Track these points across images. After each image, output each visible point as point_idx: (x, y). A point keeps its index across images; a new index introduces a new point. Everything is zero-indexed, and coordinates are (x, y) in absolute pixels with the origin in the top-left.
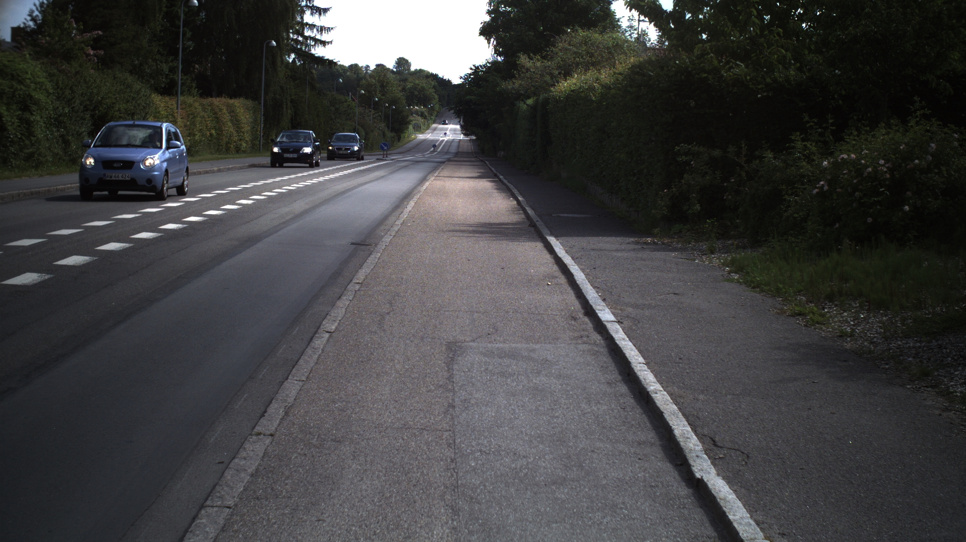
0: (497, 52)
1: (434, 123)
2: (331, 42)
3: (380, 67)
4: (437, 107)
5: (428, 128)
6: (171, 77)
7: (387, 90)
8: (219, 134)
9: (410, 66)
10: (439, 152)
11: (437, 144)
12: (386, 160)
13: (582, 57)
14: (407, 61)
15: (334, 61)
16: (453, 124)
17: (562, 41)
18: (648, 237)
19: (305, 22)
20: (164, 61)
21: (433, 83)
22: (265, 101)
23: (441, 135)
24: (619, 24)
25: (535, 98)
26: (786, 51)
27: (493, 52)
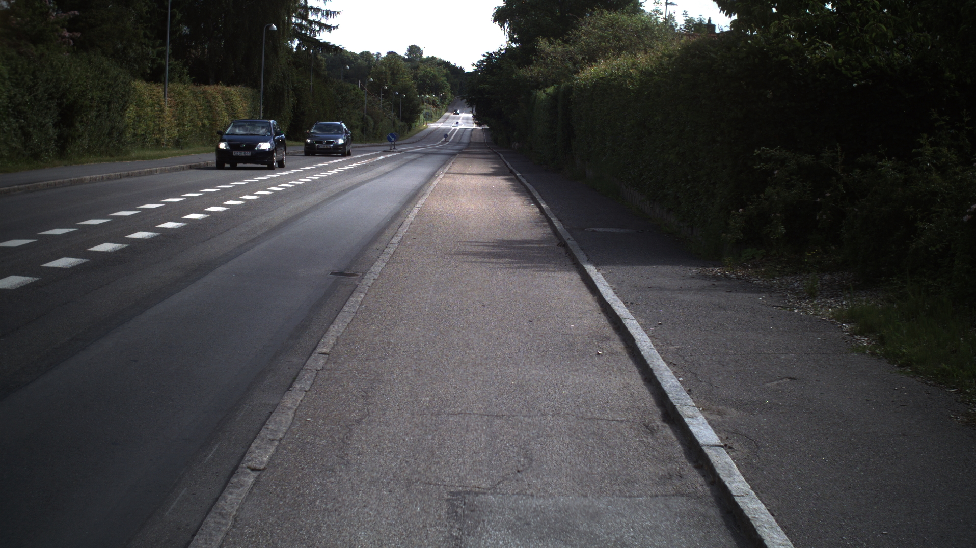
0: (512, 39)
1: (446, 111)
2: (337, 27)
3: (391, 54)
4: (449, 95)
5: (440, 116)
6: (159, 61)
7: (398, 77)
8: (212, 125)
9: (422, 54)
10: (451, 142)
11: (448, 134)
12: (393, 152)
13: (608, 41)
14: (419, 49)
15: (340, 47)
16: (465, 113)
17: (585, 23)
18: (715, 266)
19: (309, 5)
20: (151, 45)
21: (445, 71)
22: (265, 88)
23: (453, 125)
24: (642, 8)
25: (556, 86)
26: (887, 28)
27: (508, 40)
